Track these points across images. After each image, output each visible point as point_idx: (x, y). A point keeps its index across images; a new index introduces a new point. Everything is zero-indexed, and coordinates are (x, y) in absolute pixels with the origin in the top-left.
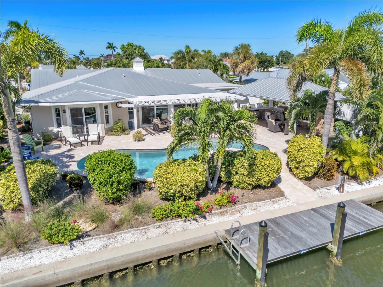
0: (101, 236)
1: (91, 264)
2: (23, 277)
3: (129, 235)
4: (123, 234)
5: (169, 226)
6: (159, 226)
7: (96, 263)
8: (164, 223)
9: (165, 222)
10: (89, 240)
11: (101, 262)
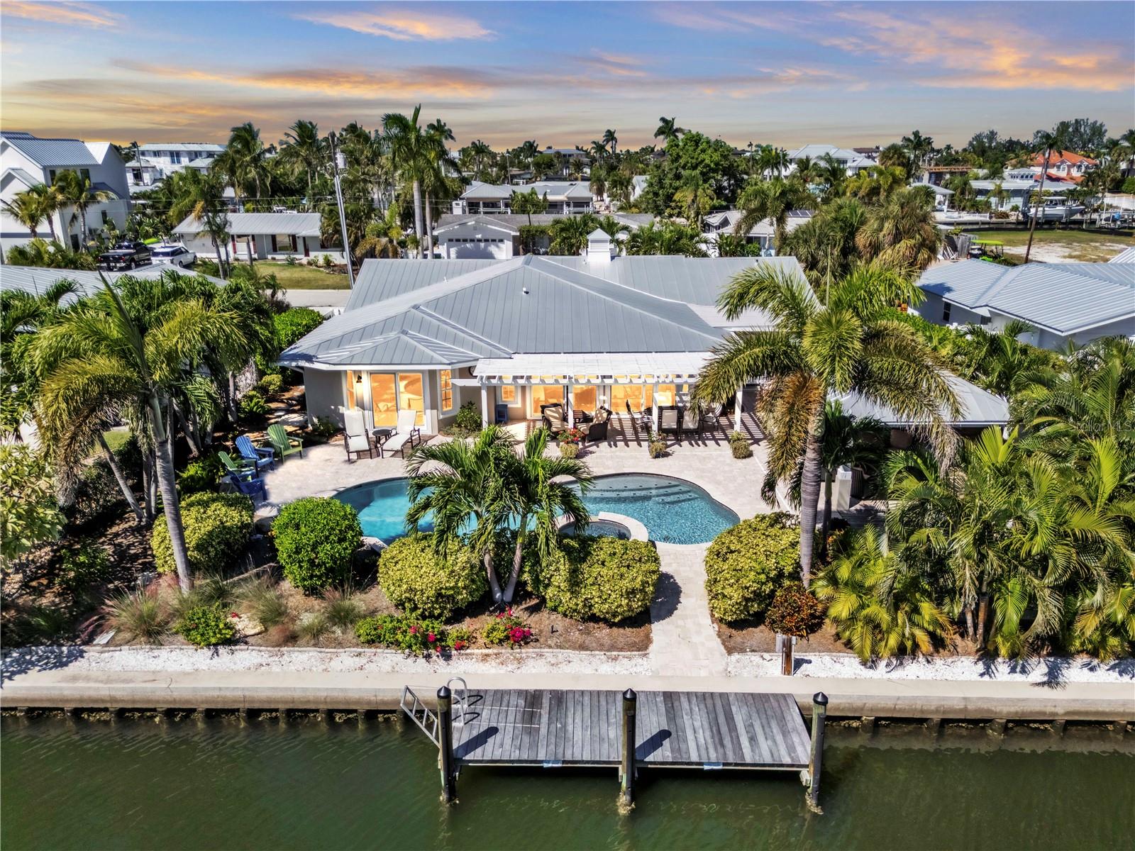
0: (263, 648)
1: (220, 689)
2: (131, 681)
3: (304, 657)
4: (296, 654)
5: (374, 658)
6: (359, 654)
7: (227, 688)
8: (369, 651)
9: (373, 650)
10: (241, 650)
11: (234, 689)
